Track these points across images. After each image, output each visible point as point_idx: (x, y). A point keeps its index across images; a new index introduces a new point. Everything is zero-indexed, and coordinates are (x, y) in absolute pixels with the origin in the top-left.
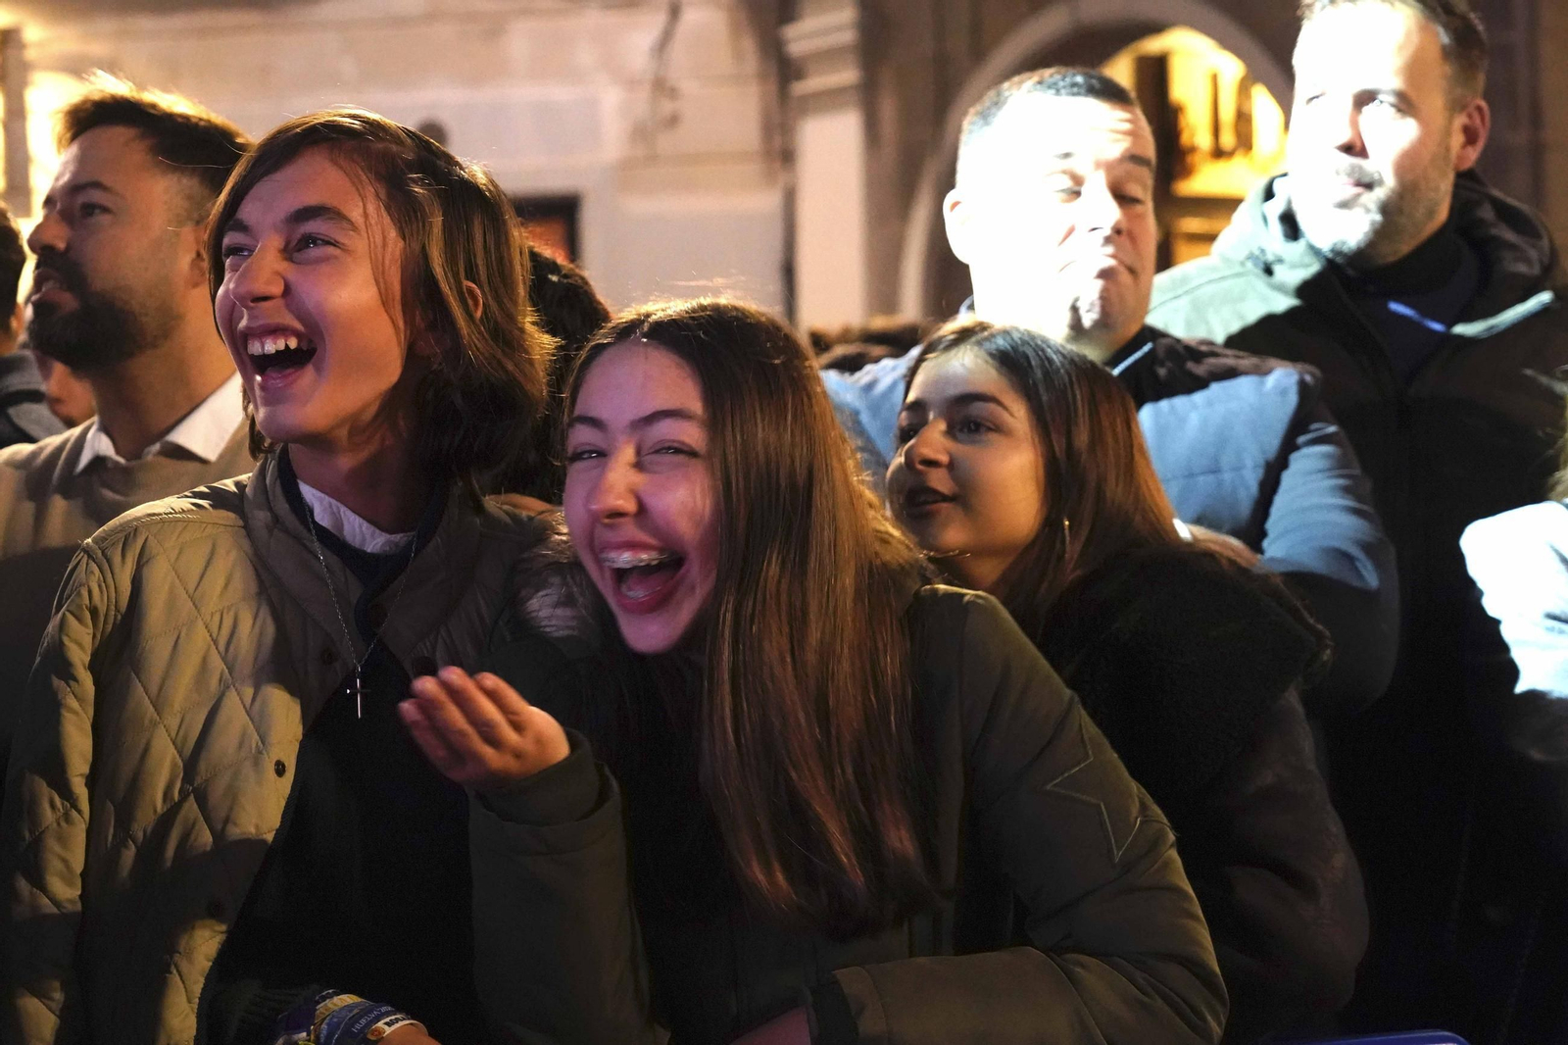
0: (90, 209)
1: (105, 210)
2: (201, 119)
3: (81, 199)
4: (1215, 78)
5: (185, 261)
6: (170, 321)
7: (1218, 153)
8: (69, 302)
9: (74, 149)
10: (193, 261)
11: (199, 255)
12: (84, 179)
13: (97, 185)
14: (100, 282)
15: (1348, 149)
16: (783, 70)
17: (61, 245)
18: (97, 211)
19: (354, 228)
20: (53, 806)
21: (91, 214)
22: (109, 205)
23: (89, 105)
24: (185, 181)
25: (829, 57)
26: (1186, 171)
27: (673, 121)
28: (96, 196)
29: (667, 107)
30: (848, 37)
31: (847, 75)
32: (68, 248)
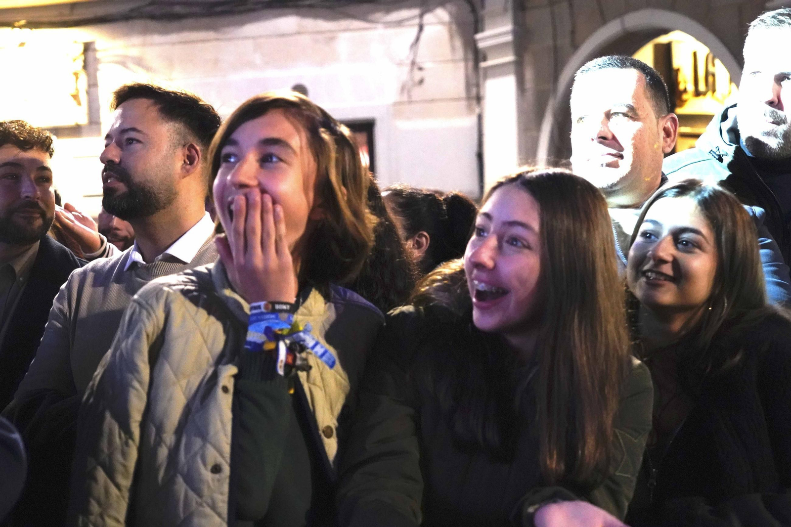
0: (131, 141)
1: (139, 141)
2: (182, 94)
3: (126, 136)
4: (695, 54)
5: (179, 164)
6: (172, 196)
7: (697, 93)
8: (122, 187)
9: (119, 111)
10: (183, 165)
11: (185, 161)
12: (127, 126)
13: (134, 129)
14: (137, 178)
15: (771, 103)
16: (476, 55)
17: (117, 160)
18: (134, 142)
19: (294, 152)
20: (120, 437)
21: (131, 144)
22: (141, 139)
23: (126, 89)
24: (177, 125)
25: (499, 48)
26: (682, 102)
27: (421, 82)
28: (133, 135)
29: (418, 75)
30: (509, 38)
31: (510, 58)
32: (120, 162)
